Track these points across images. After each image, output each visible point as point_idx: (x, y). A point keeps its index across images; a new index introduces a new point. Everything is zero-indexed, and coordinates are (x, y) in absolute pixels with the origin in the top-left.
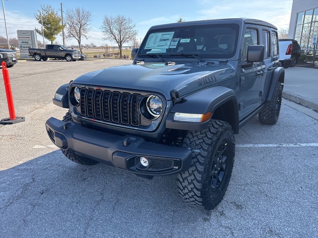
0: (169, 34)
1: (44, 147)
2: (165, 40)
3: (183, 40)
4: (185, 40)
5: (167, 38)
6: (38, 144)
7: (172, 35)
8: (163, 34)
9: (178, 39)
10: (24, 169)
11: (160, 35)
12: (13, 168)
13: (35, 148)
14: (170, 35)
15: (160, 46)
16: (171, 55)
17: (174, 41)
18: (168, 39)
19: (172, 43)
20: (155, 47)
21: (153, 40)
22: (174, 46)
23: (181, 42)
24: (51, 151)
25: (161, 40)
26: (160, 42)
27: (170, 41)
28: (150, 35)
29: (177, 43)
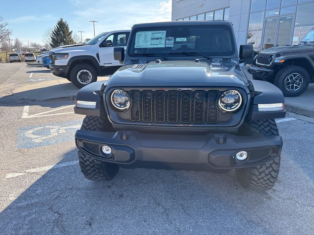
0: (160, 33)
1: (22, 174)
2: (158, 39)
3: (179, 39)
4: (181, 38)
5: (159, 37)
6: (8, 172)
7: (165, 34)
8: (153, 33)
9: (173, 38)
10: (27, 205)
11: (149, 34)
12: (9, 208)
13: (10, 177)
14: (162, 34)
15: (154, 45)
16: (170, 54)
17: (169, 40)
18: (161, 38)
19: (167, 41)
20: (148, 46)
21: (142, 38)
22: (171, 44)
23: (177, 41)
24: (39, 177)
25: (152, 39)
26: (153, 41)
27: (164, 40)
28: (137, 34)
29: (173, 41)
